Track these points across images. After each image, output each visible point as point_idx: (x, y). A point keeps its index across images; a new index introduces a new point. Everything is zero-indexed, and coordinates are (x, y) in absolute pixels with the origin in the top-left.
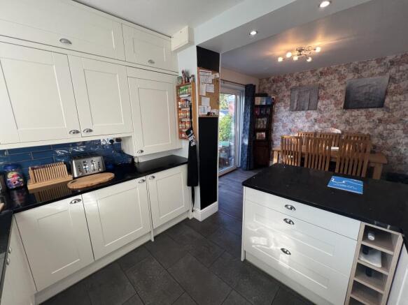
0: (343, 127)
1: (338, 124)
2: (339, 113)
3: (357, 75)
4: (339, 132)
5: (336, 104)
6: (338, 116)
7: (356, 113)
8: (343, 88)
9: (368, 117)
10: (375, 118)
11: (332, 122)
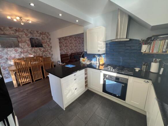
0: (33, 54)
1: (32, 53)
2: (30, 49)
3: (32, 35)
4: (33, 56)
5: (28, 45)
6: (30, 50)
7: (36, 49)
8: (28, 39)
9: (40, 50)
10: (42, 50)
11: (29, 53)
